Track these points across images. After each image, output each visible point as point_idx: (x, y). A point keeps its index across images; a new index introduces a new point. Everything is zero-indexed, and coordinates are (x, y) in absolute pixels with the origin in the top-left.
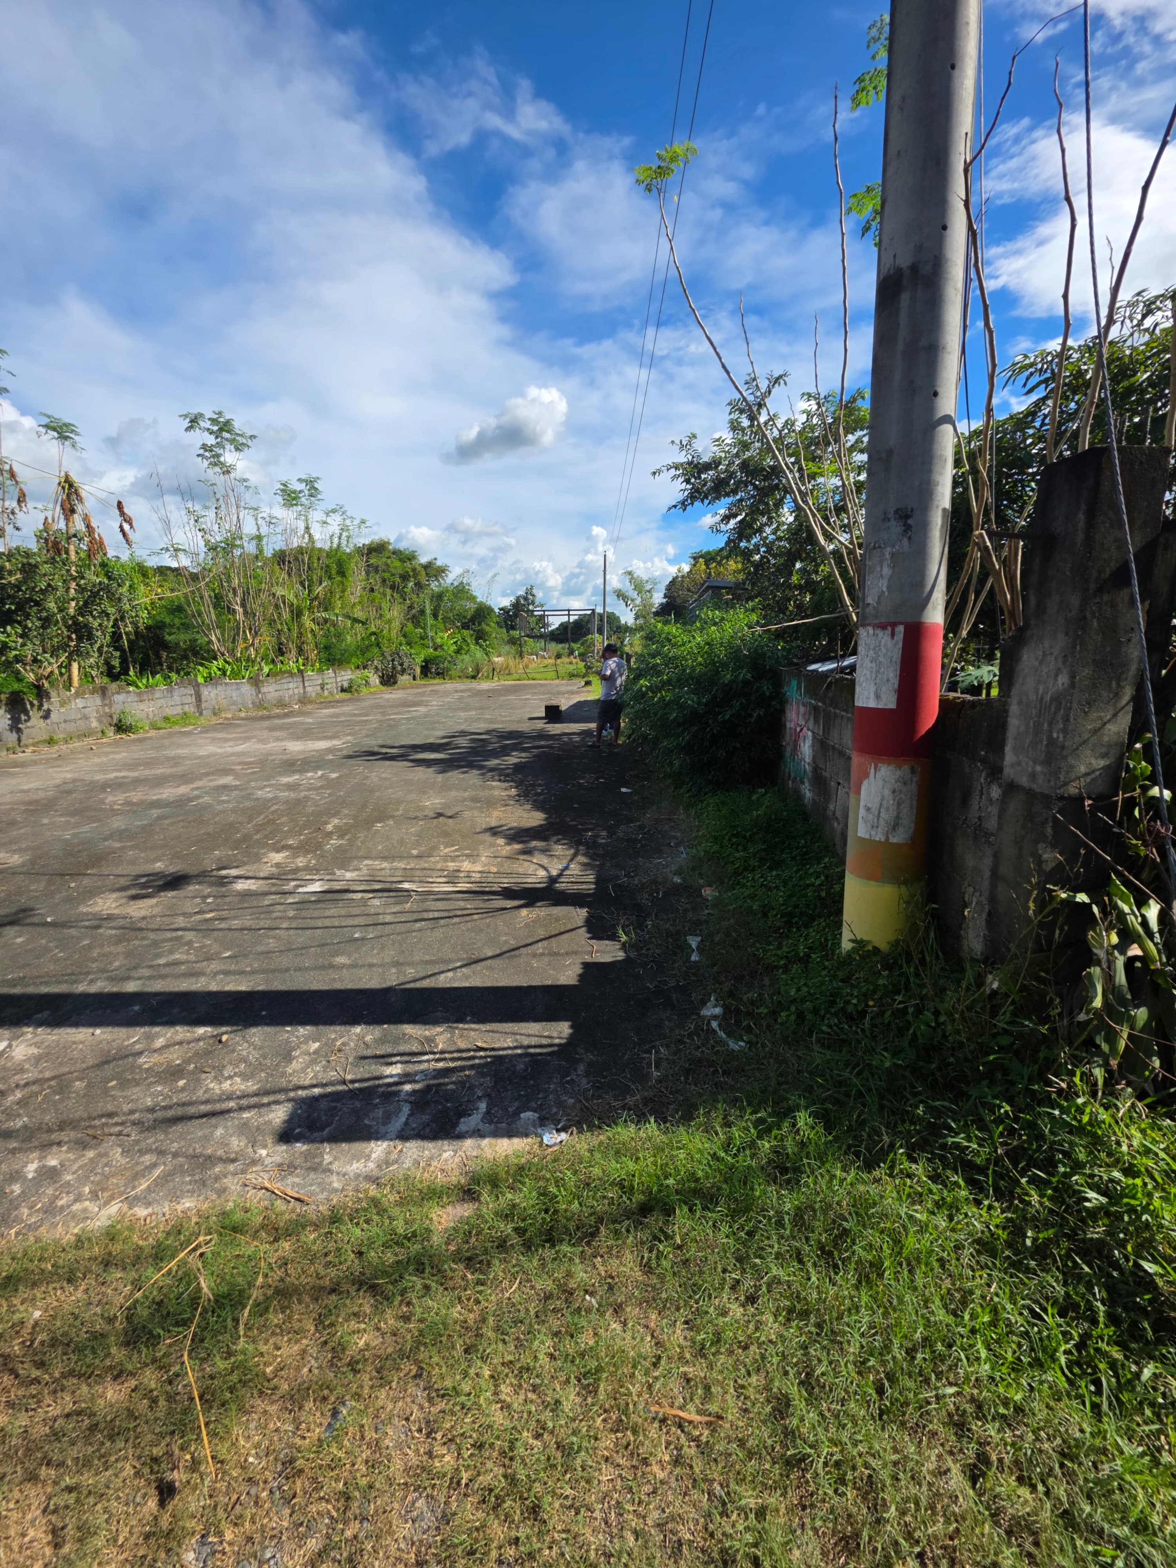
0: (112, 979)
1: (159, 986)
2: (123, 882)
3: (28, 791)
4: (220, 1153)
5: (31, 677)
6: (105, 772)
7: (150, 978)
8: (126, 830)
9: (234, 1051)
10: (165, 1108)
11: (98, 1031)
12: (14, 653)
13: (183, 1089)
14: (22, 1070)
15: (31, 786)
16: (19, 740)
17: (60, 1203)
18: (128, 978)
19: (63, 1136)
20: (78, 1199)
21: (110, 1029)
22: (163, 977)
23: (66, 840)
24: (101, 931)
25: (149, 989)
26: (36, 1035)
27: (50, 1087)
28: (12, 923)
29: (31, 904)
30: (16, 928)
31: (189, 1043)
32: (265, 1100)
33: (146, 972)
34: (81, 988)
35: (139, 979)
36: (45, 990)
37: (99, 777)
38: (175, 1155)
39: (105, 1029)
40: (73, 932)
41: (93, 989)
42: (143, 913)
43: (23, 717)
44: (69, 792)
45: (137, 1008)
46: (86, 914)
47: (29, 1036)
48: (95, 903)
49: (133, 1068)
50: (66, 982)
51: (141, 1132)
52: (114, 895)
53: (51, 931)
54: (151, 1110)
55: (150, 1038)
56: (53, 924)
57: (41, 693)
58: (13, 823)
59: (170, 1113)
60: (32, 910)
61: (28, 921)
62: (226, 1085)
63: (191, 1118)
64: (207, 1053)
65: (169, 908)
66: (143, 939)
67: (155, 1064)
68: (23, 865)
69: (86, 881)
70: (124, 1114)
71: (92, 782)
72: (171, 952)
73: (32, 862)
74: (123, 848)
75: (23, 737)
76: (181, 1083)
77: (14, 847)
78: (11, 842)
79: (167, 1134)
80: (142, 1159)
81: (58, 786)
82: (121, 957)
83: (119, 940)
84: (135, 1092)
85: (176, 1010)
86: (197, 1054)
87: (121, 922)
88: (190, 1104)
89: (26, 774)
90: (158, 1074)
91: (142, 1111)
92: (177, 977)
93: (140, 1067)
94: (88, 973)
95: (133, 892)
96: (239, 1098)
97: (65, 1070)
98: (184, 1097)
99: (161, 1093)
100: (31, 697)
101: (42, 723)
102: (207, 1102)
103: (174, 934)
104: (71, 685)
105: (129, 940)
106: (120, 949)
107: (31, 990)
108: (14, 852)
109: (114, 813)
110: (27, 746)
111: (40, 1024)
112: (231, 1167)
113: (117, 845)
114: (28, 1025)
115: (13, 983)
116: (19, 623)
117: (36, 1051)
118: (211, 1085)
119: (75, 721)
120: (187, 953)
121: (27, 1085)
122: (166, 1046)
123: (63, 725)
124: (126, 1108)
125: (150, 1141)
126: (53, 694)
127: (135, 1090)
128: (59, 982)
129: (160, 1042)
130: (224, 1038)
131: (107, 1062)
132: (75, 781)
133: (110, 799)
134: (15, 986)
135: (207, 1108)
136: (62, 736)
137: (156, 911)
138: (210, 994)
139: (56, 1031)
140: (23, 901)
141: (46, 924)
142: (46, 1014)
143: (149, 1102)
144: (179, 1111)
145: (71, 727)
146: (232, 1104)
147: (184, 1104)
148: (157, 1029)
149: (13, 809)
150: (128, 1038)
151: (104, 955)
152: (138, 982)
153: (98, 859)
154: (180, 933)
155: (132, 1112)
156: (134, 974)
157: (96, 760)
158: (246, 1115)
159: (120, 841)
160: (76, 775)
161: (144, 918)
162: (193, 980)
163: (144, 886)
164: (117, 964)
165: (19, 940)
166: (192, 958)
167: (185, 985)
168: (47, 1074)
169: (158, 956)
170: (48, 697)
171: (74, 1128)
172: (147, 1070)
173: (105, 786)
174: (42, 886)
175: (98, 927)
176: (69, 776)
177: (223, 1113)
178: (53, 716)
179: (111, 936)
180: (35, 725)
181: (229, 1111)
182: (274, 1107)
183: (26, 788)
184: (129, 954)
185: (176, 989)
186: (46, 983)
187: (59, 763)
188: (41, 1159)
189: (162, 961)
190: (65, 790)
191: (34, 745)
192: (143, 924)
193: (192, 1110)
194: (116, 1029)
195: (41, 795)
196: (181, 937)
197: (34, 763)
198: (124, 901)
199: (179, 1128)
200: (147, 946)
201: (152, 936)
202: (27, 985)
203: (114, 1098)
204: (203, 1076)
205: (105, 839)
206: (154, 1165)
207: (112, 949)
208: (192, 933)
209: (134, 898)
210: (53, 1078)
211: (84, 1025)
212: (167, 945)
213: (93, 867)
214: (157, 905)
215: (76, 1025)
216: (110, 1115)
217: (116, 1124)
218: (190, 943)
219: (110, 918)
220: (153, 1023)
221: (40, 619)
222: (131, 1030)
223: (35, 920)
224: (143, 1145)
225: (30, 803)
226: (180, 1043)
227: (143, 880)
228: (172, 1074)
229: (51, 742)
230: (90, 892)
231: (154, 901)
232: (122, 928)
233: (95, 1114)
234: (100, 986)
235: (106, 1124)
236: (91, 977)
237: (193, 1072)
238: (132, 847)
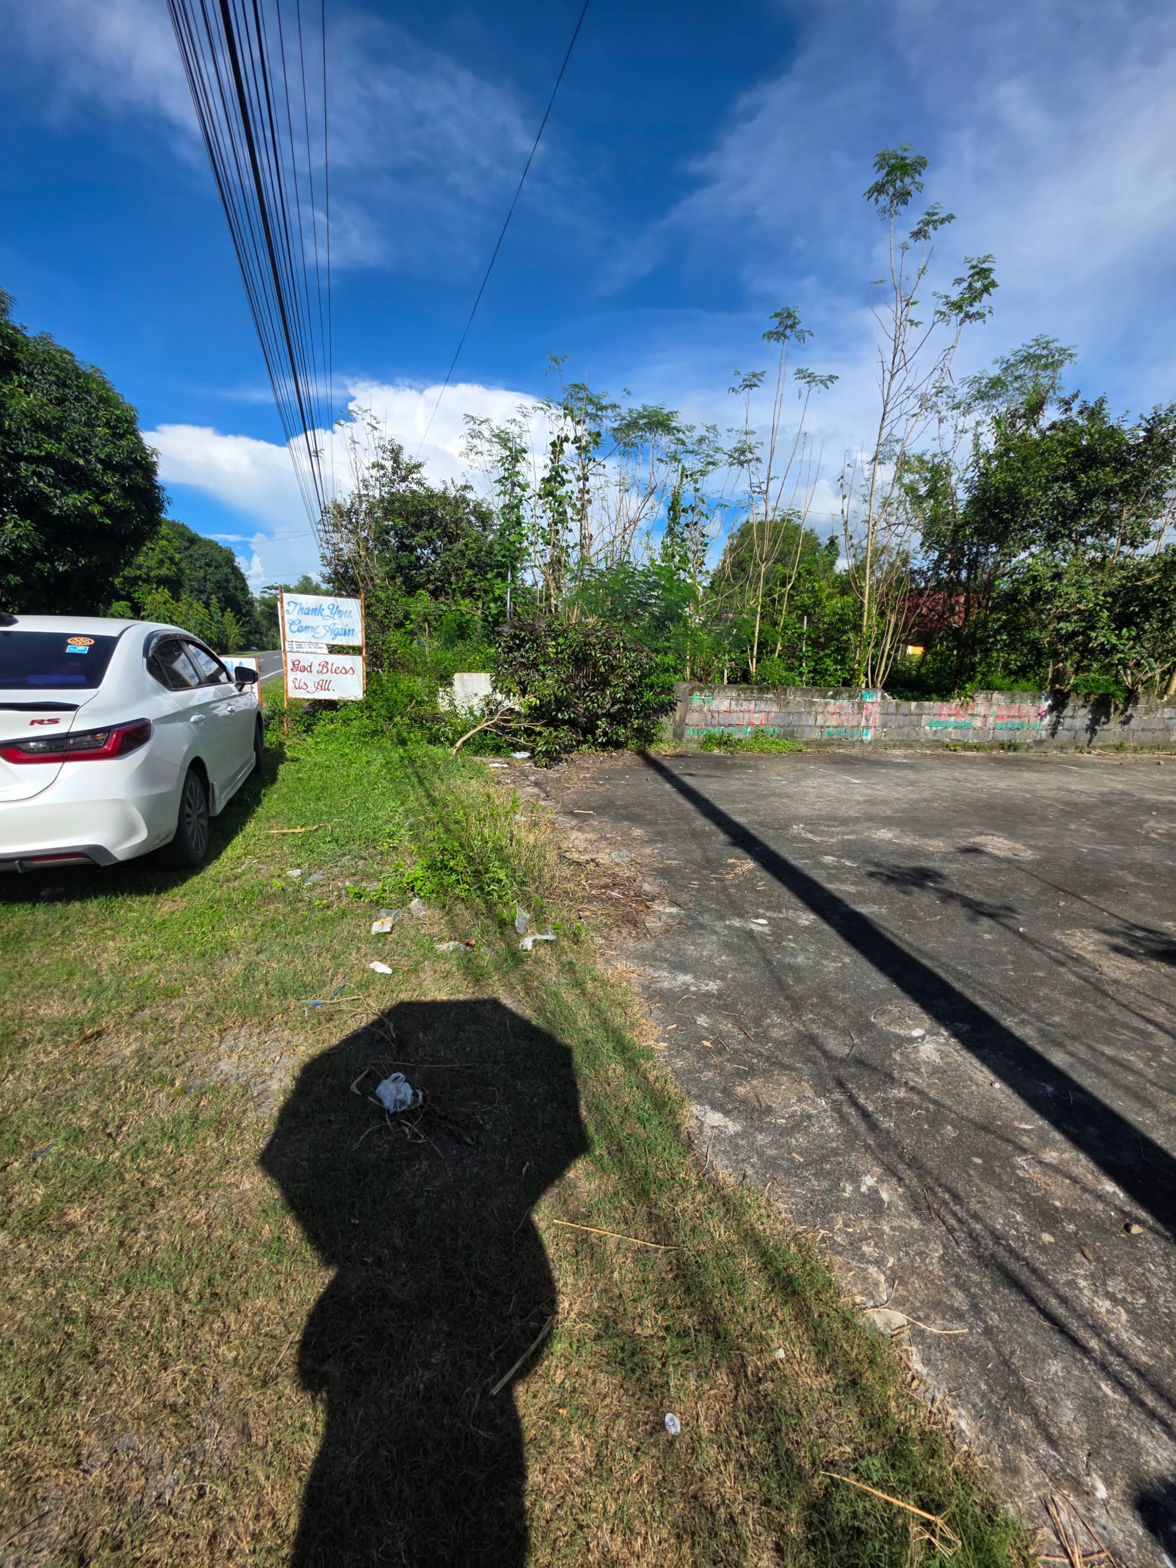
0: (1043, 1033)
1: (1087, 1080)
2: (1114, 924)
3: (1073, 792)
4: (1039, 1401)
5: (1128, 680)
6: (1161, 792)
7: (1083, 1062)
8: (1150, 866)
9: (1140, 1262)
10: (1011, 1251)
11: (997, 1085)
12: (1119, 655)
13: (1044, 1249)
14: (917, 1071)
15: (1079, 787)
16: (1090, 741)
17: (866, 1249)
18: (1060, 1045)
19: (908, 1175)
20: (879, 1263)
21: (1010, 1092)
22: (1101, 1073)
23: (1082, 853)
24: (1062, 970)
25: (1075, 1076)
26: (947, 1043)
27: (927, 1110)
28: (991, 916)
29: (1015, 905)
30: (991, 923)
31: (1085, 1189)
32: (1150, 1400)
33: (1083, 1052)
34: (1009, 1022)
35: (1072, 1054)
36: (979, 1001)
37: (1152, 797)
38: (988, 1331)
39: (1005, 1088)
40: (1035, 954)
41: (1020, 1032)
42: (1118, 975)
43: (1103, 719)
44: (1110, 804)
45: (1050, 1089)
46: (1059, 943)
47: (942, 1040)
48: (1073, 935)
49: (1007, 1163)
50: (1000, 1005)
51: (971, 1254)
52: (1098, 936)
53: (1018, 943)
54: (997, 1238)
55: (1045, 1142)
56: (1022, 936)
57: (1131, 697)
58: (1043, 819)
59: (1013, 1265)
60: (1013, 911)
61: (1004, 921)
62: (1103, 1305)
63: (1032, 1300)
64: (1100, 1228)
65: (1154, 988)
66: (1102, 1008)
67: (1031, 1181)
68: (1030, 863)
69: (1077, 906)
70: (968, 1211)
71: (1140, 800)
72: (1127, 1046)
73: (1039, 863)
74: (1137, 885)
75: (1095, 739)
76: (1047, 1238)
77: (1032, 843)
78: (1032, 837)
79: (995, 1290)
80: (954, 1291)
81: (1103, 794)
82: (1067, 1015)
83: (1074, 993)
84: (994, 1196)
85: (1091, 1130)
86: (1086, 1215)
87: (1086, 972)
88: (1042, 1279)
89: (1080, 774)
90: (1026, 1196)
91: (986, 1227)
92: (1118, 1085)
93: (1014, 1167)
94: (1024, 1010)
95: (1119, 941)
96: (1109, 1344)
97: (948, 1102)
98: (1040, 1260)
99: (1016, 1225)
100: (1120, 702)
101: (1118, 728)
102: (1063, 1300)
103: (1143, 1025)
104: (1165, 693)
105: (1085, 999)
106: (1070, 1003)
107: (968, 993)
108: (1030, 847)
109: (1147, 840)
110: (1095, 748)
111: (955, 1034)
112: (1043, 1448)
113: (1132, 879)
114: (947, 1027)
115: (960, 976)
116: (1137, 625)
117: (938, 1060)
118: (1082, 1283)
119: (1154, 731)
120: (1147, 1062)
121: (913, 1089)
122: (1055, 1169)
123: (1139, 734)
124: (974, 1206)
125: (975, 1277)
126: (1143, 700)
127: (995, 1193)
128: (994, 1002)
129: (1051, 1156)
130: (1136, 1229)
131: (986, 1129)
132: (1123, 793)
133: (1152, 823)
134: (959, 980)
135: (1061, 1311)
136: (1133, 744)
137: (1136, 981)
138: (1148, 1143)
139: (963, 1052)
140: (1011, 899)
141: (1017, 932)
142: (966, 1027)
143: (999, 1224)
144: (1024, 1275)
145: (1147, 737)
146: (1094, 1344)
147: (1034, 1271)
148: (1057, 1136)
149: (1051, 805)
150: (1022, 1119)
151: (1050, 1000)
152: (1067, 1058)
153: (1102, 886)
154: (1151, 1028)
155: (976, 1217)
156: (1068, 1042)
157: (1158, 777)
158: (1106, 1388)
159: (1137, 876)
160: (1126, 788)
161: (1116, 982)
162: (1136, 1106)
163: (1135, 941)
164: (1057, 1019)
165: (987, 936)
166: (1150, 1073)
167: (1120, 1104)
168: (932, 1094)
169: (1109, 1042)
170: (1136, 703)
171: (920, 1176)
172: (1020, 1180)
173: (1152, 808)
174: (1034, 891)
175: (1062, 964)
176: (1120, 787)
177: (1075, 1341)
178: (1133, 723)
179: (1068, 983)
180: (1113, 729)
181: (1086, 1351)
182: (1157, 1429)
183: (1073, 788)
184: (1076, 1016)
185: (1107, 1102)
186: (983, 996)
187: (1117, 771)
188: (880, 1180)
189: (1109, 1051)
190: (1107, 801)
191: (1101, 748)
192: (1110, 989)
193: (1040, 1291)
194: (1015, 1097)
195: (1084, 798)
196: (1150, 1035)
197: (1094, 765)
198: (1104, 948)
199: (1013, 1298)
200: (1101, 1019)
201: (1114, 1010)
202: (967, 986)
203: (969, 1181)
204: (1078, 1257)
205: (1121, 868)
206: (959, 1316)
207: (1062, 998)
208: (1168, 1039)
209: (1117, 949)
210: (935, 1102)
211: (989, 1066)
212: (1126, 1035)
213: (1090, 894)
214: (1140, 974)
215: (984, 1060)
216: (956, 1197)
217: (954, 1214)
218: (1157, 1051)
219: (1079, 960)
220: (1057, 1124)
221: (1160, 621)
222: (1030, 1112)
223: (1010, 923)
224: (964, 1274)
225: (1068, 804)
226: (1075, 1180)
227: (1140, 934)
228: (1043, 1214)
229: (1119, 748)
230: (1074, 919)
231: (1139, 967)
232: (1085, 979)
233: (943, 1180)
234: (1026, 1033)
235: (945, 1203)
236: (1024, 1016)
237: (1068, 1237)
238: (1147, 889)
